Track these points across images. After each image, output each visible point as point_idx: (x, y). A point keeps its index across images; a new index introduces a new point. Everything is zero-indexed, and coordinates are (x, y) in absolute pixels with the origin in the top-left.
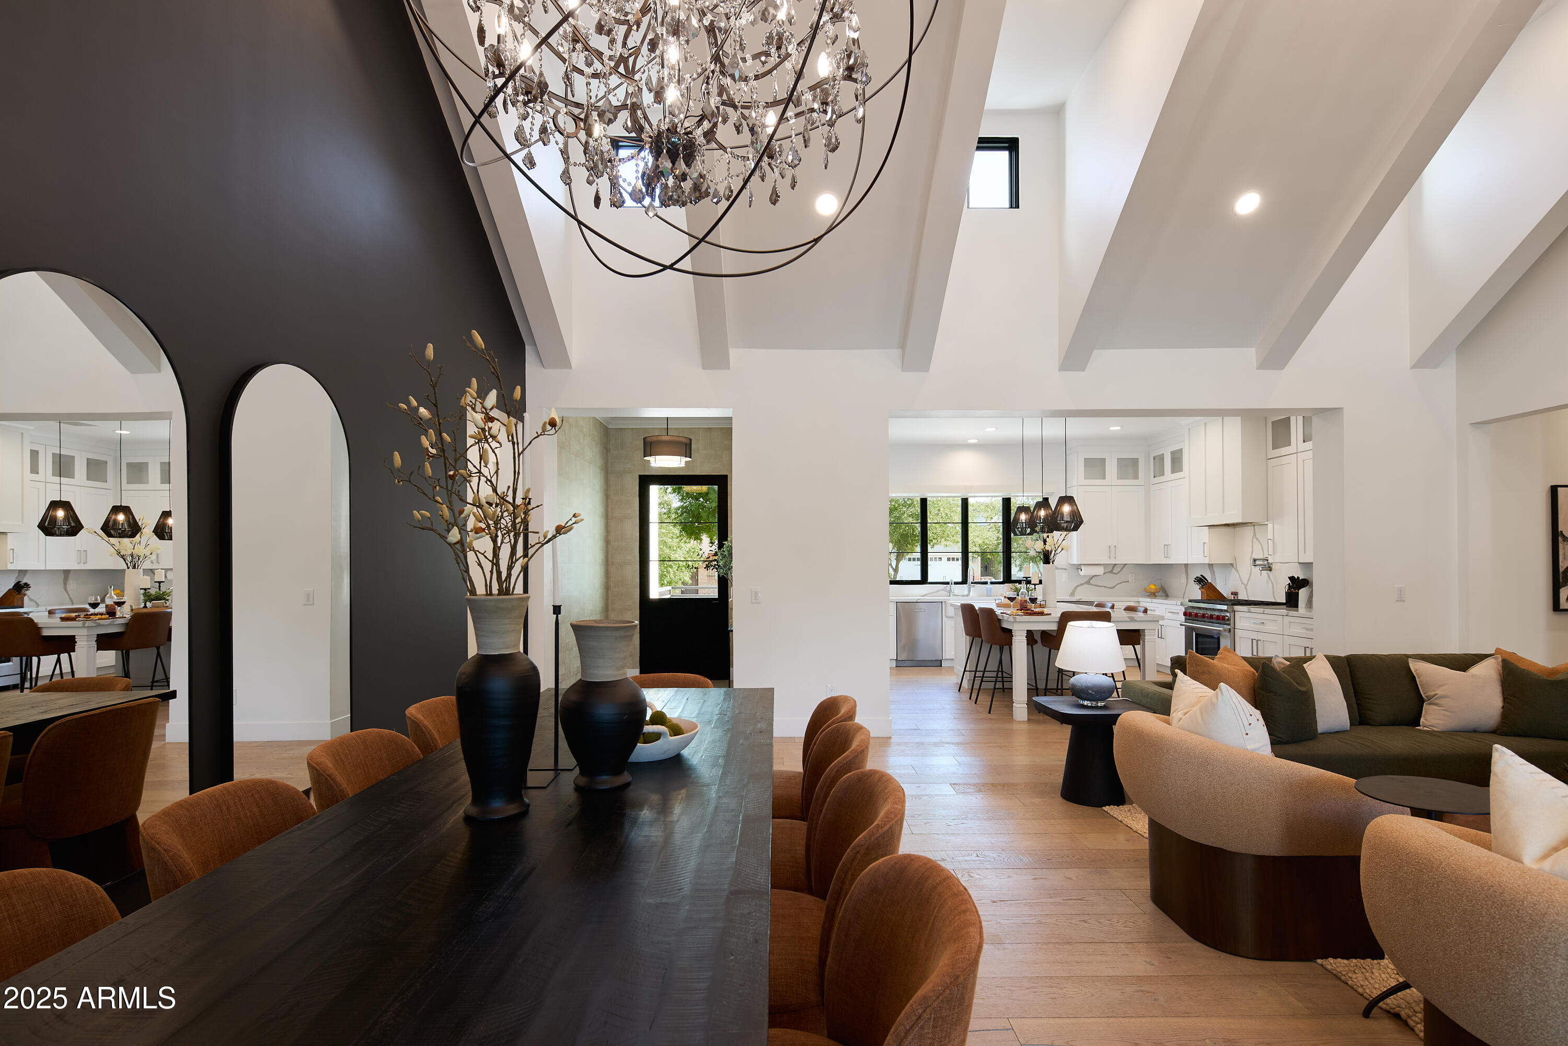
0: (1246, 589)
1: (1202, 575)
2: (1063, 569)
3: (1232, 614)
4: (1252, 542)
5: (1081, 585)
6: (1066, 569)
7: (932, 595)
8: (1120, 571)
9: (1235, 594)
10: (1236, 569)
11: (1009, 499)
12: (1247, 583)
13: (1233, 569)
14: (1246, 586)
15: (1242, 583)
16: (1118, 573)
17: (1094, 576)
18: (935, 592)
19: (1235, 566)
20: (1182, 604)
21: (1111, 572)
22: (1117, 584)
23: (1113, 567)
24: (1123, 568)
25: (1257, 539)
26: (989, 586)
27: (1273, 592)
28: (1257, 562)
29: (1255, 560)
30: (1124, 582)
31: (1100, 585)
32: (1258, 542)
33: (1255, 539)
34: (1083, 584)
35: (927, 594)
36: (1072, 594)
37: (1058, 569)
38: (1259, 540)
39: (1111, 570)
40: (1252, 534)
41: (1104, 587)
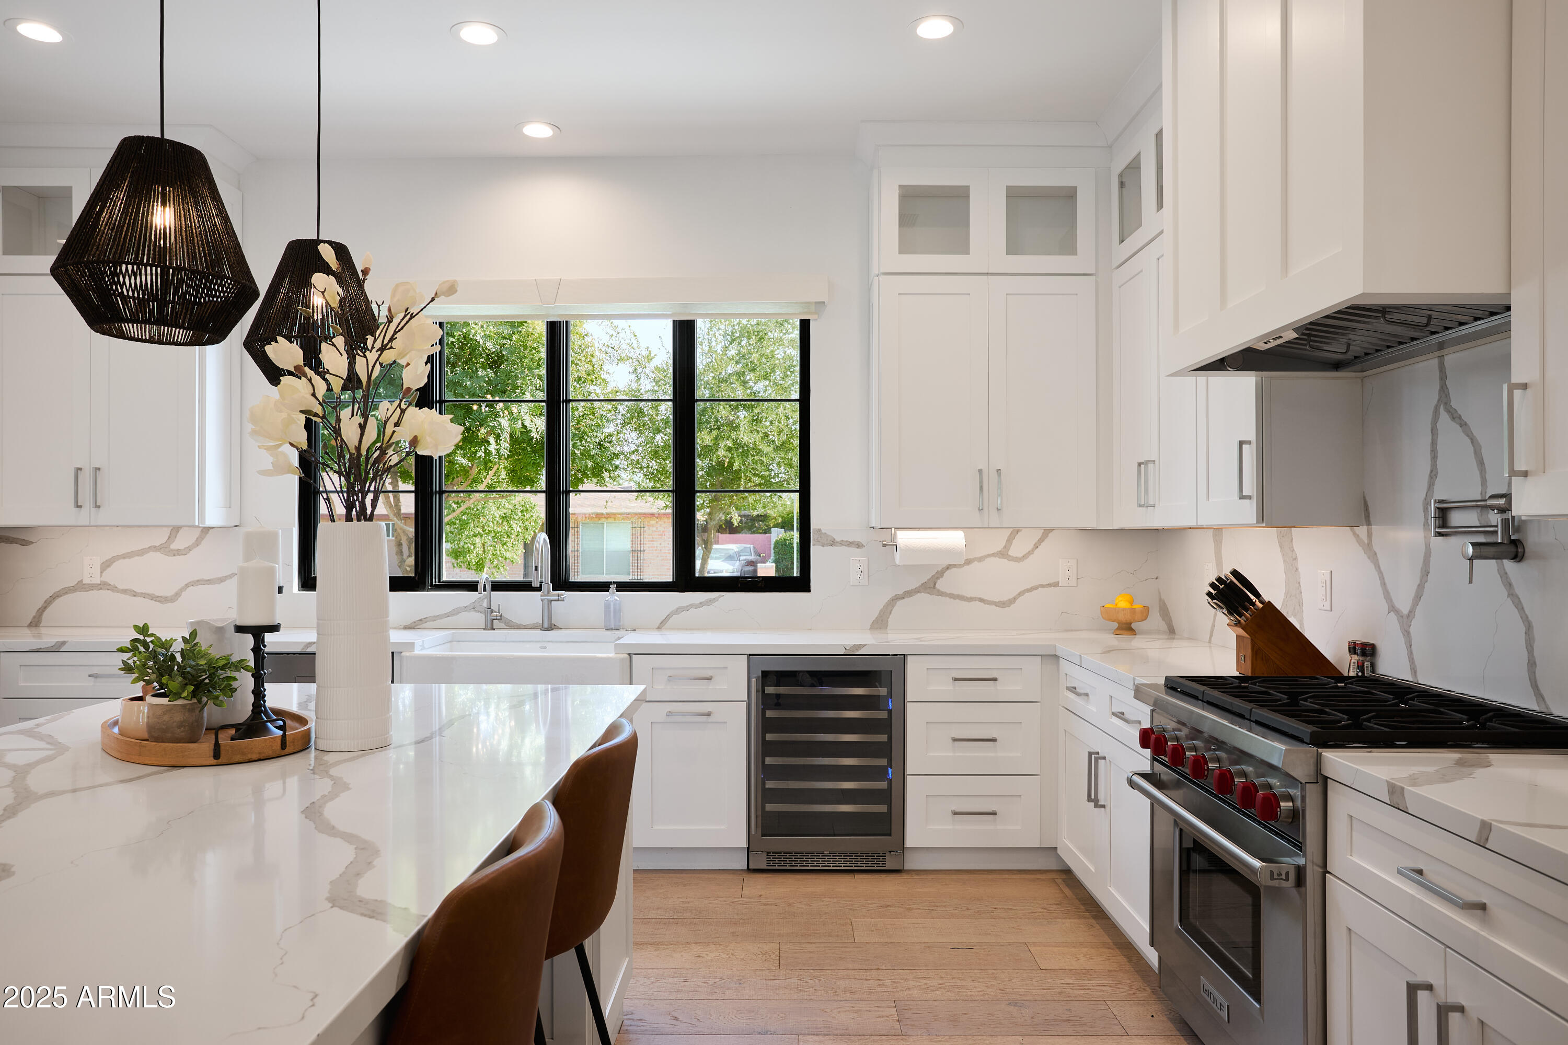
0: (1407, 634)
1: (1235, 573)
2: (850, 544)
3: (1313, 792)
4: (1434, 431)
5: (909, 594)
6: (859, 545)
7: (438, 623)
8: (1030, 553)
9: (1363, 650)
10: (1369, 549)
11: (693, 322)
12: (1412, 613)
14: (1405, 623)
15: (1393, 608)
16: (1025, 557)
17: (948, 567)
18: (448, 615)
21: (1002, 554)
22: (1022, 594)
23: (1010, 541)
24: (1041, 541)
25: (1455, 416)
26: (613, 596)
27: (1532, 666)
28: (1452, 519)
30: (1043, 586)
31: (969, 596)
32: (1458, 427)
33: (1444, 416)
34: (916, 591)
35: (421, 620)
36: (880, 623)
37: (833, 543)
38: (1460, 417)
39: (1005, 547)
40: (1434, 397)
41: (981, 600)
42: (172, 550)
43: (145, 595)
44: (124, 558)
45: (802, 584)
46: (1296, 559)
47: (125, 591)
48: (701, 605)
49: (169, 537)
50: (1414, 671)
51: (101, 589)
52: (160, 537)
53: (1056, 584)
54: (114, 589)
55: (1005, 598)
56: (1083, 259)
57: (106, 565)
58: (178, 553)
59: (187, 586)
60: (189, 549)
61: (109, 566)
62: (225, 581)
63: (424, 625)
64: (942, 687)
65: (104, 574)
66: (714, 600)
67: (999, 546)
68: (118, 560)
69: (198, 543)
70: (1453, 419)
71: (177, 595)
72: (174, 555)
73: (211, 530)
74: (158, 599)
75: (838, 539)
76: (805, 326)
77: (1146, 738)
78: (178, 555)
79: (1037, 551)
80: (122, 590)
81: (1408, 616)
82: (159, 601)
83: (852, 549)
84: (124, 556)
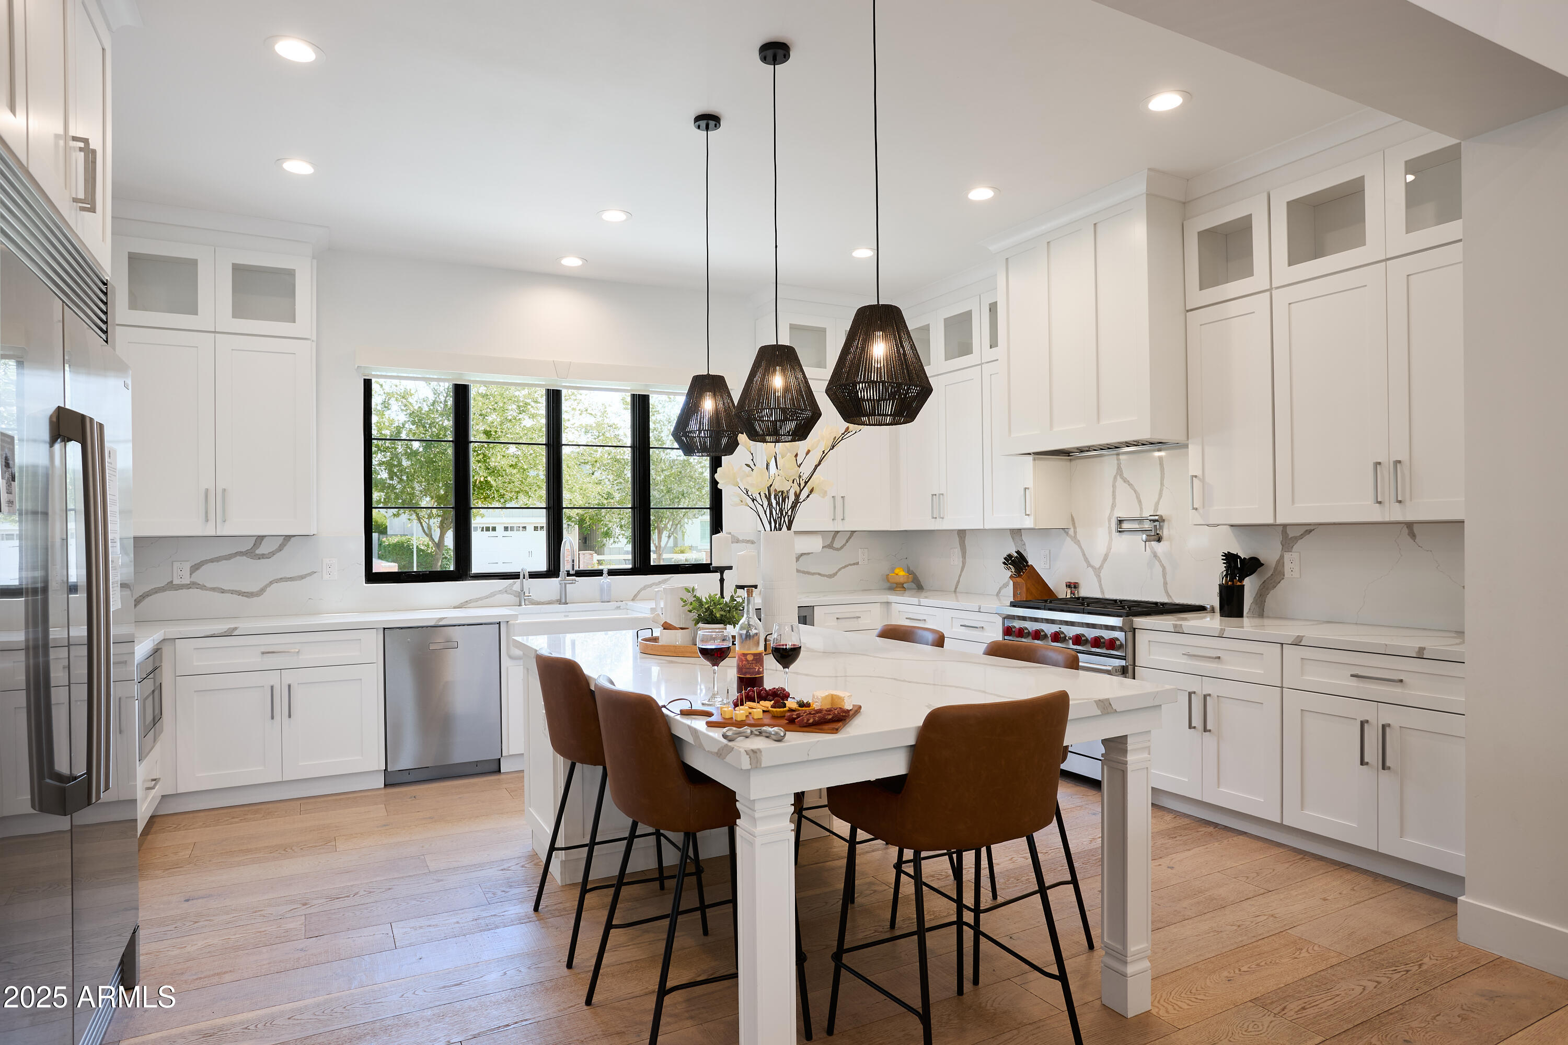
0: (1099, 576)
2: (748, 542)
3: (1130, 635)
4: (1114, 486)
7: (480, 603)
8: (844, 545)
9: (1073, 586)
10: (1075, 539)
12: (1101, 567)
13: (1068, 539)
14: (1097, 571)
15: (1089, 565)
16: (842, 548)
18: (487, 597)
19: (1071, 532)
21: (830, 546)
22: (840, 570)
23: (834, 538)
24: (850, 538)
25: (1125, 481)
26: (605, 579)
27: (1165, 583)
28: (1125, 526)
29: (1120, 522)
30: (851, 565)
31: (813, 572)
32: (1128, 485)
33: (1119, 481)
35: (467, 601)
38: (1129, 482)
39: (831, 542)
40: (1114, 471)
41: (819, 574)
42: (257, 555)
43: (232, 592)
44: (212, 562)
46: (1024, 544)
47: (213, 589)
48: (660, 583)
49: (254, 545)
50: (1103, 592)
51: (190, 588)
52: (249, 545)
53: (857, 563)
54: (203, 587)
55: (831, 573)
57: (195, 568)
58: (262, 556)
59: (271, 583)
60: (273, 553)
61: (197, 569)
62: (305, 578)
63: (468, 606)
65: (192, 576)
66: (664, 578)
68: (207, 563)
69: (280, 549)
70: (1125, 482)
71: (262, 591)
72: (259, 559)
73: (292, 538)
74: (245, 594)
75: (741, 539)
78: (263, 558)
79: (847, 544)
80: (211, 588)
81: (1099, 568)
82: (246, 596)
83: (749, 545)
84: (212, 561)
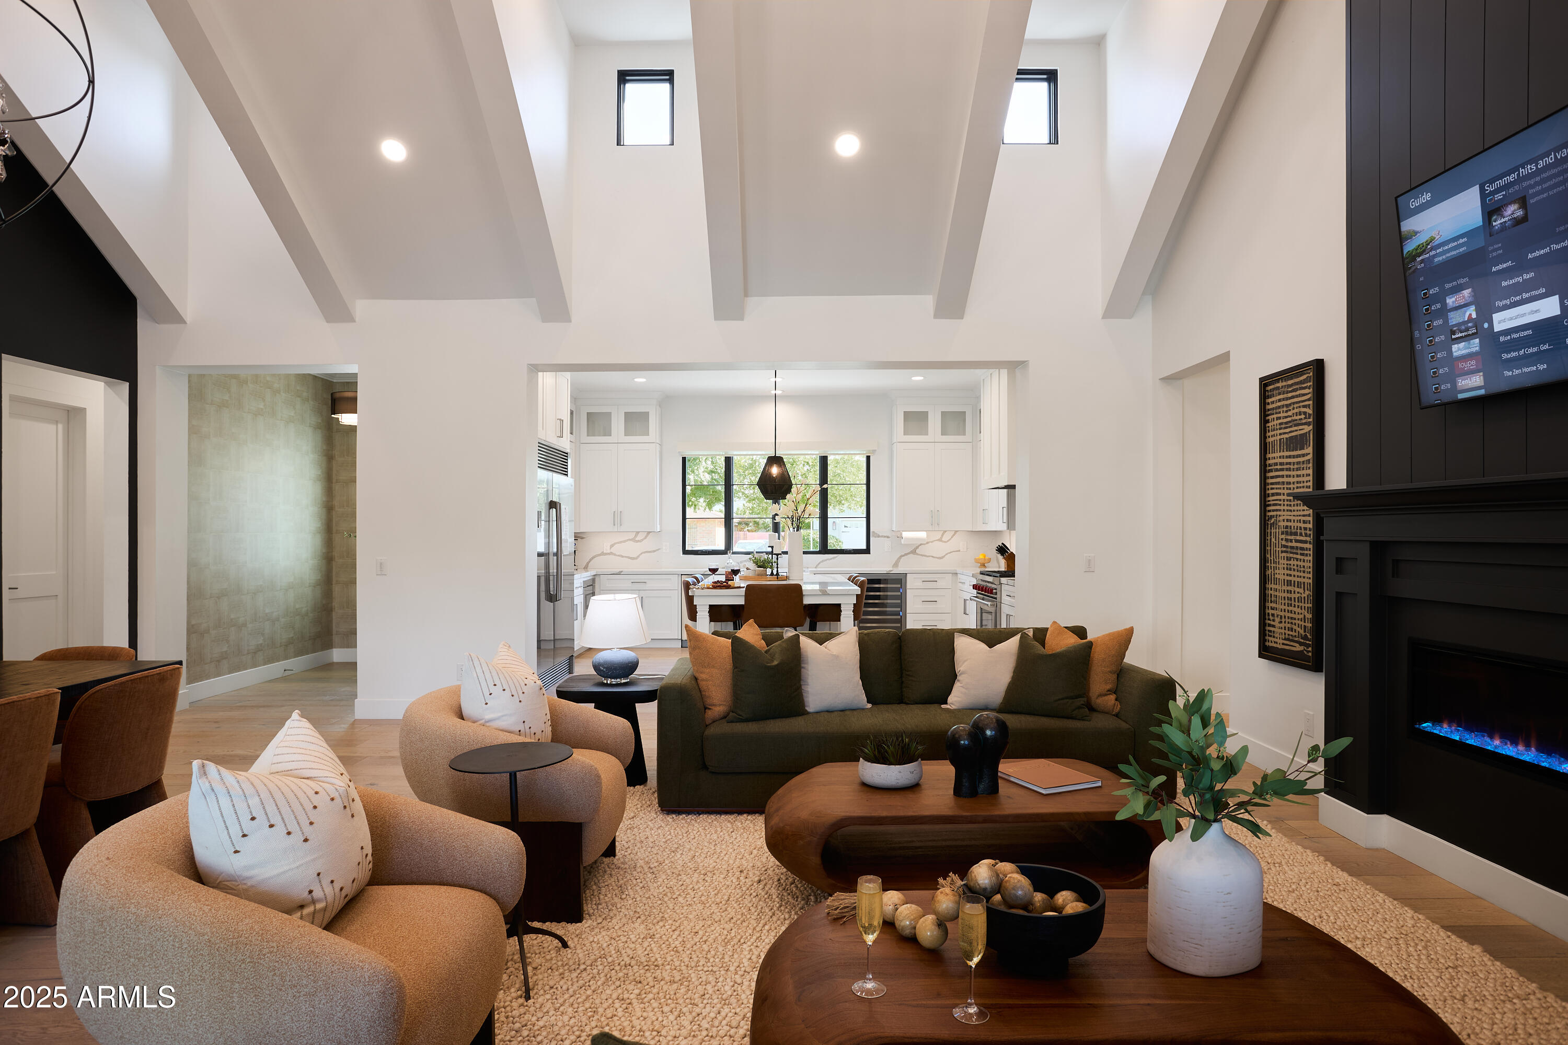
1: (1003, 544)
2: (885, 537)
5: (906, 554)
6: (888, 537)
8: (950, 539)
11: (827, 457)
16: (948, 541)
17: (921, 545)
20: (973, 576)
22: (947, 554)
23: (942, 535)
24: (954, 535)
30: (954, 551)
31: (928, 555)
34: (909, 553)
36: (896, 565)
37: (879, 536)
39: (941, 538)
41: (932, 557)
42: (636, 540)
43: (626, 557)
45: (867, 551)
47: (619, 556)
48: (831, 559)
49: (635, 536)
51: (610, 555)
52: (632, 536)
53: (959, 551)
54: (615, 555)
55: (941, 556)
56: (968, 437)
57: (612, 546)
58: (638, 541)
60: (643, 540)
62: (656, 551)
64: (919, 584)
65: (611, 549)
66: (836, 557)
67: (938, 537)
68: (616, 544)
69: (646, 538)
71: (638, 556)
73: (650, 533)
75: (881, 535)
76: (868, 458)
77: (975, 587)
79: (952, 539)
82: (632, 559)
83: (886, 539)
84: (618, 543)
